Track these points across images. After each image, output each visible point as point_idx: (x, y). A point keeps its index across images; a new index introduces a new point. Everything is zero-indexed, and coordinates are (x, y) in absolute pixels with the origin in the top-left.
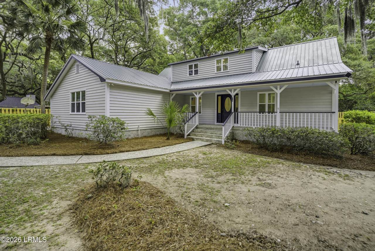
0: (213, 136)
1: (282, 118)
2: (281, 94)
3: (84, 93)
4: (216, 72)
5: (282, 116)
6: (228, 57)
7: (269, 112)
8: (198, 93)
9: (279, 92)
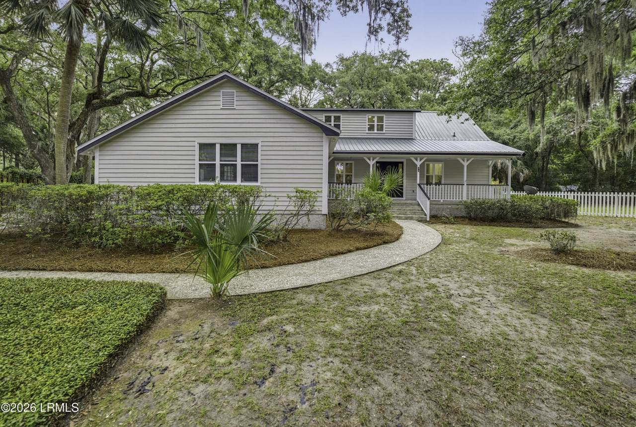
0: (408, 213)
1: (468, 191)
2: (467, 166)
3: (250, 150)
4: (367, 132)
5: (468, 189)
6: (384, 115)
7: (436, 184)
8: (372, 159)
9: (466, 164)
